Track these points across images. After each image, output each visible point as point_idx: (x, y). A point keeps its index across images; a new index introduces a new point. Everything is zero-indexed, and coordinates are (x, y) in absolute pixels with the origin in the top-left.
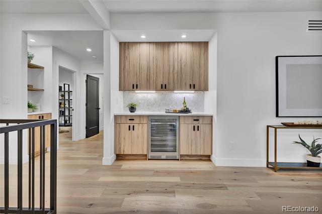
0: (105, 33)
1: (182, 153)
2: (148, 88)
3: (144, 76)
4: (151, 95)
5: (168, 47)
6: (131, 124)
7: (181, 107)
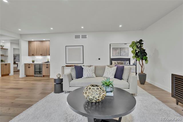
0: (20, 40)
1: (44, 75)
2: (37, 55)
3: (35, 52)
4: (40, 57)
5: (43, 43)
6: (29, 66)
7: (47, 61)
